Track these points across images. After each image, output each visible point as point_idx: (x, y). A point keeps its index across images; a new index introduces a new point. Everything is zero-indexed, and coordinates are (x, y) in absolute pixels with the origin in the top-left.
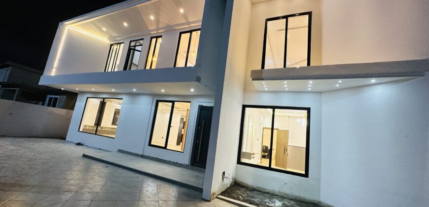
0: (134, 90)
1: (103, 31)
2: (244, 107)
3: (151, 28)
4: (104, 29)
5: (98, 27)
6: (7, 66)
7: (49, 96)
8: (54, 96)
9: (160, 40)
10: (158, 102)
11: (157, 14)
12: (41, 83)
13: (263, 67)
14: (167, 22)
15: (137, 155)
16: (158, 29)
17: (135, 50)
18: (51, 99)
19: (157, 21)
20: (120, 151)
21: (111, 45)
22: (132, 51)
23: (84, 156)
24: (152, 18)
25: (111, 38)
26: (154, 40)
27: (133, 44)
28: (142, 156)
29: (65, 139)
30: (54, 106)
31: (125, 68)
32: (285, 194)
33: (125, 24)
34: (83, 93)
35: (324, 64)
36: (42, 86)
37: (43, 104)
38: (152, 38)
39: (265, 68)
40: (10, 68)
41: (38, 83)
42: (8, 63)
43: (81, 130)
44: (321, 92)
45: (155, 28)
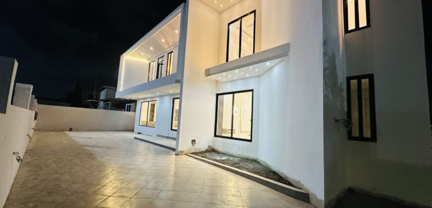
0: (158, 93)
1: (142, 56)
2: (217, 95)
3: (166, 48)
4: (142, 54)
5: (139, 54)
6: (104, 89)
7: (127, 105)
8: (129, 104)
9: (172, 53)
10: (174, 99)
11: (165, 38)
12: (117, 97)
13: (227, 60)
14: (172, 41)
15: (165, 137)
16: (169, 47)
17: (162, 64)
18: (128, 106)
19: (167, 42)
20: (158, 135)
21: (150, 64)
22: (160, 65)
23: (135, 138)
24: (163, 40)
25: (148, 59)
26: (170, 55)
27: (160, 60)
28: (168, 138)
29: (133, 131)
30: (130, 111)
31: (157, 77)
32: (239, 155)
33: (152, 48)
34: (140, 99)
35: (262, 50)
36: (117, 98)
37: (125, 111)
38: (168, 54)
39: (229, 61)
40: (106, 89)
41: (115, 97)
42: (104, 87)
43: (140, 124)
44: (259, 76)
45: (168, 47)
